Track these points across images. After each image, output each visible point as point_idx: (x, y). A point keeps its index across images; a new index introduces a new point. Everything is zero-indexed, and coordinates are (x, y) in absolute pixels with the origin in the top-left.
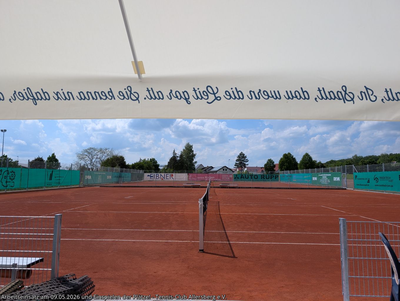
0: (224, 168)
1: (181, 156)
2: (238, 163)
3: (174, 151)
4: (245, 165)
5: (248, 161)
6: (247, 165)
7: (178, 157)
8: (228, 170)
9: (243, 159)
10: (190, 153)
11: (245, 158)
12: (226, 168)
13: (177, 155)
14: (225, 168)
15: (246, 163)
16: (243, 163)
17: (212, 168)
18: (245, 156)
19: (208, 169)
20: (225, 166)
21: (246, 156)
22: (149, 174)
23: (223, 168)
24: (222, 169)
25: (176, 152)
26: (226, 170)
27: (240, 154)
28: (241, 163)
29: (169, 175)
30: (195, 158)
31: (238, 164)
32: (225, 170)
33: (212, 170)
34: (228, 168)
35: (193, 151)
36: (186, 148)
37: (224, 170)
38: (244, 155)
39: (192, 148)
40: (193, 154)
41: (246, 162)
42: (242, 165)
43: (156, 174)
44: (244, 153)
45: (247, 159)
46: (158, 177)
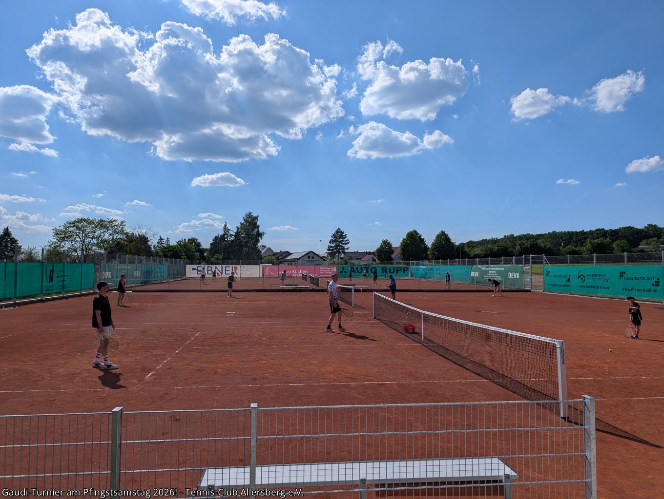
0: (309, 255)
1: (237, 234)
2: (333, 245)
3: (225, 226)
4: (343, 248)
5: (348, 243)
7: (231, 235)
8: (316, 257)
9: (341, 240)
10: (253, 230)
11: (345, 238)
12: (313, 255)
13: (231, 233)
14: (311, 255)
15: (346, 246)
16: (342, 246)
17: (289, 254)
19: (281, 255)
20: (312, 252)
21: (345, 235)
22: (195, 266)
23: (307, 254)
24: (307, 256)
25: (228, 226)
26: (313, 258)
27: (336, 231)
28: (337, 246)
29: (231, 268)
30: (261, 238)
31: (334, 247)
32: (311, 257)
33: (289, 258)
34: (315, 254)
35: (258, 226)
36: (245, 220)
37: (309, 257)
38: (342, 233)
39: (257, 220)
40: (258, 231)
41: (346, 244)
42: (339, 249)
43: (208, 267)
44: (342, 230)
45: (347, 240)
46: (211, 270)
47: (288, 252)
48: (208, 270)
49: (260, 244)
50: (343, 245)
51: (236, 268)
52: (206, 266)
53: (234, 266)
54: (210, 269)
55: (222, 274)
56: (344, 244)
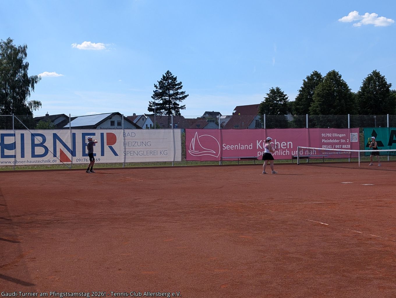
2: (157, 102)
4: (176, 107)
5: (186, 96)
6: (183, 107)
8: (124, 123)
9: (171, 92)
11: (178, 88)
12: (119, 118)
14: (116, 119)
15: (180, 103)
16: (175, 104)
18: (178, 81)
20: (118, 114)
21: (180, 84)
23: (110, 118)
26: (119, 123)
27: (164, 77)
28: (166, 103)
32: (116, 123)
38: (174, 79)
41: (181, 99)
43: (33, 135)
44: (174, 75)
45: (182, 93)
46: (41, 145)
47: (63, 115)
48: (34, 145)
49: (28, 100)
50: (178, 102)
51: (112, 139)
52: (28, 133)
53: (105, 132)
54: (38, 140)
55: (73, 153)
56: (177, 99)
